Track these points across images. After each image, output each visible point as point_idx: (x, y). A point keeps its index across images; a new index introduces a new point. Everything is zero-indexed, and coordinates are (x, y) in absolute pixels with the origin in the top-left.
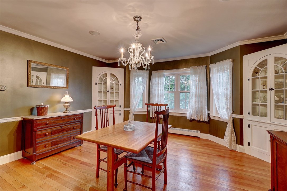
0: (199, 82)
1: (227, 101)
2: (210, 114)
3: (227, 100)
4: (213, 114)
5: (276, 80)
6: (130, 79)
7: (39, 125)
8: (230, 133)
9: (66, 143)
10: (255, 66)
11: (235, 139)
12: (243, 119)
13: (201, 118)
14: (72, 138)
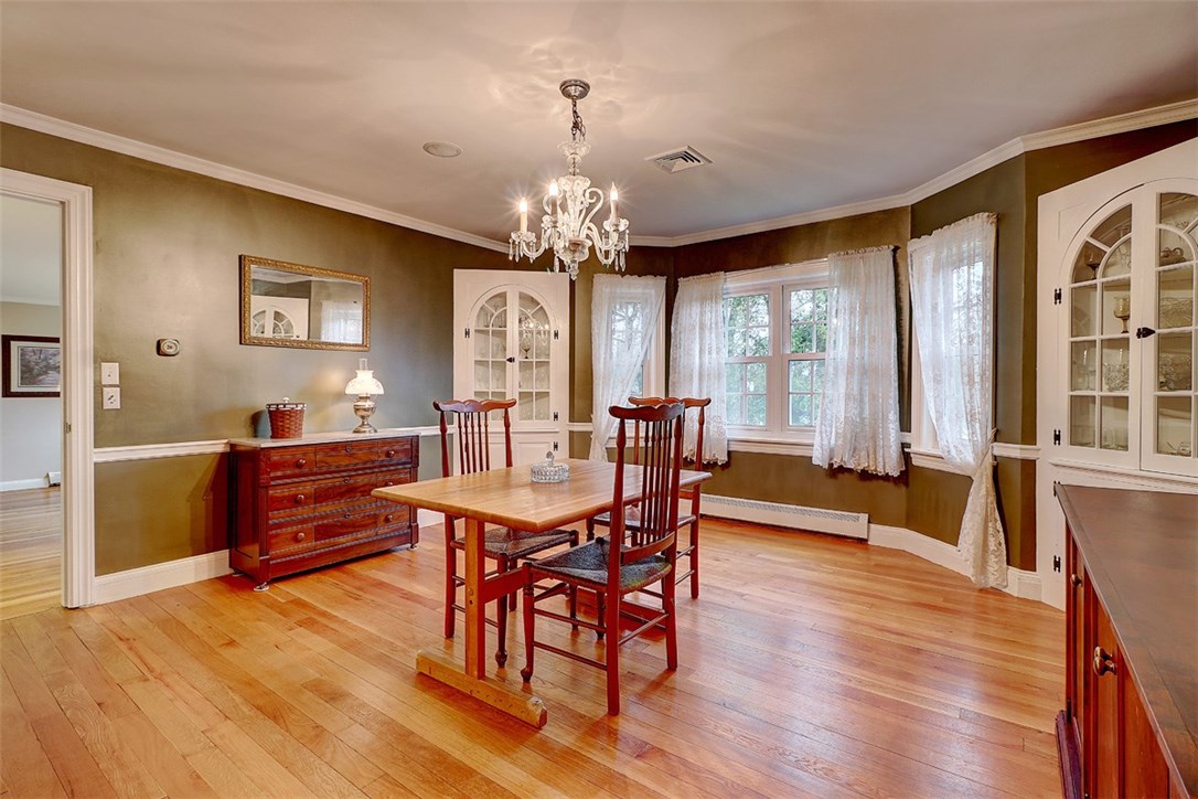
0: (866, 313)
1: (970, 390)
2: (909, 446)
3: (971, 382)
4: (923, 446)
5: (1166, 294)
6: (594, 312)
7: (276, 466)
8: (979, 519)
9: (362, 535)
10: (1085, 236)
11: (1000, 544)
12: (1037, 462)
13: (871, 463)
14: (383, 518)
